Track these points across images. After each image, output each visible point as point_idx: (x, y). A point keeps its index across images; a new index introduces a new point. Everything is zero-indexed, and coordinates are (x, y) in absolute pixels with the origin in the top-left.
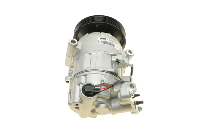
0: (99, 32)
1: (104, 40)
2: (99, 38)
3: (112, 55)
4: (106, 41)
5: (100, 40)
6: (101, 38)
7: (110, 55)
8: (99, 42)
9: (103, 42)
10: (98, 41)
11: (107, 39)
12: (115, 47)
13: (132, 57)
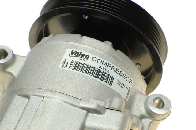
0: (79, 36)
1: (82, 61)
2: (69, 51)
3: (89, 110)
4: (89, 62)
5: (70, 59)
6: (74, 54)
7: (83, 108)
8: (65, 64)
9: (77, 67)
10: (63, 60)
11: (91, 56)
12: (111, 84)
13: (160, 118)
